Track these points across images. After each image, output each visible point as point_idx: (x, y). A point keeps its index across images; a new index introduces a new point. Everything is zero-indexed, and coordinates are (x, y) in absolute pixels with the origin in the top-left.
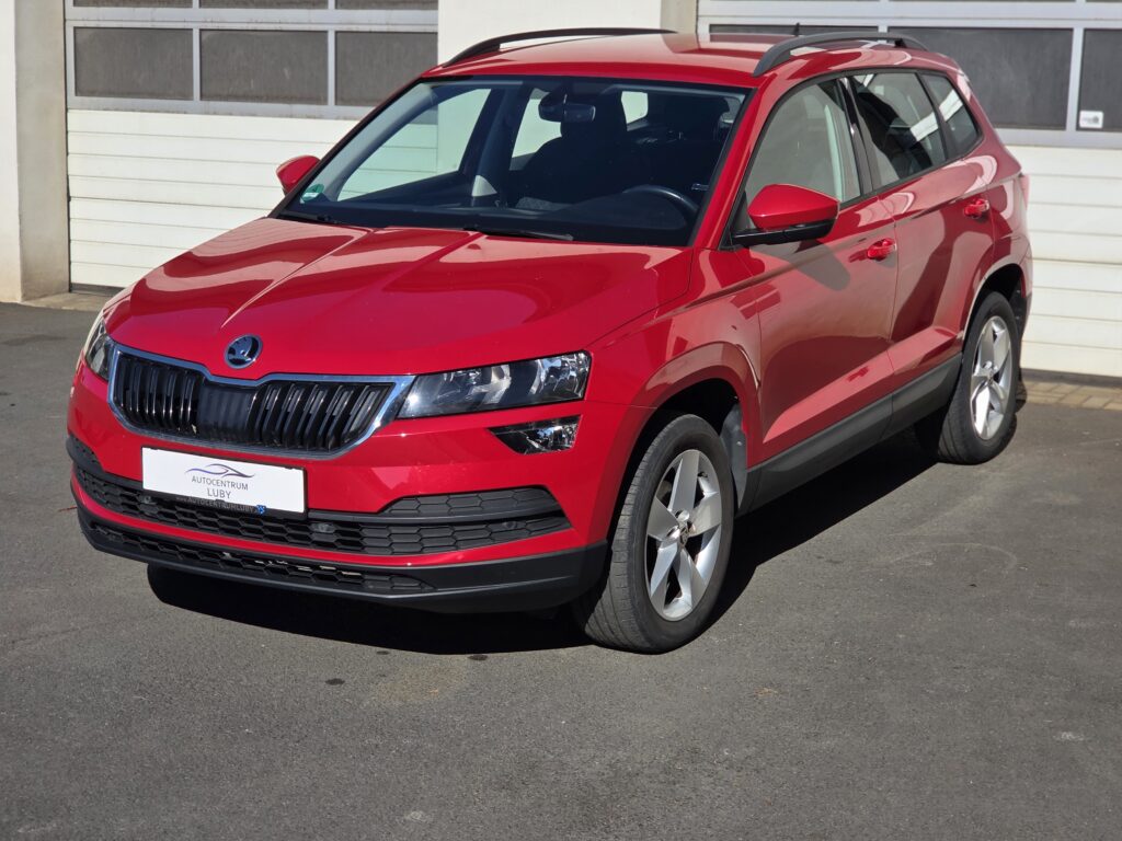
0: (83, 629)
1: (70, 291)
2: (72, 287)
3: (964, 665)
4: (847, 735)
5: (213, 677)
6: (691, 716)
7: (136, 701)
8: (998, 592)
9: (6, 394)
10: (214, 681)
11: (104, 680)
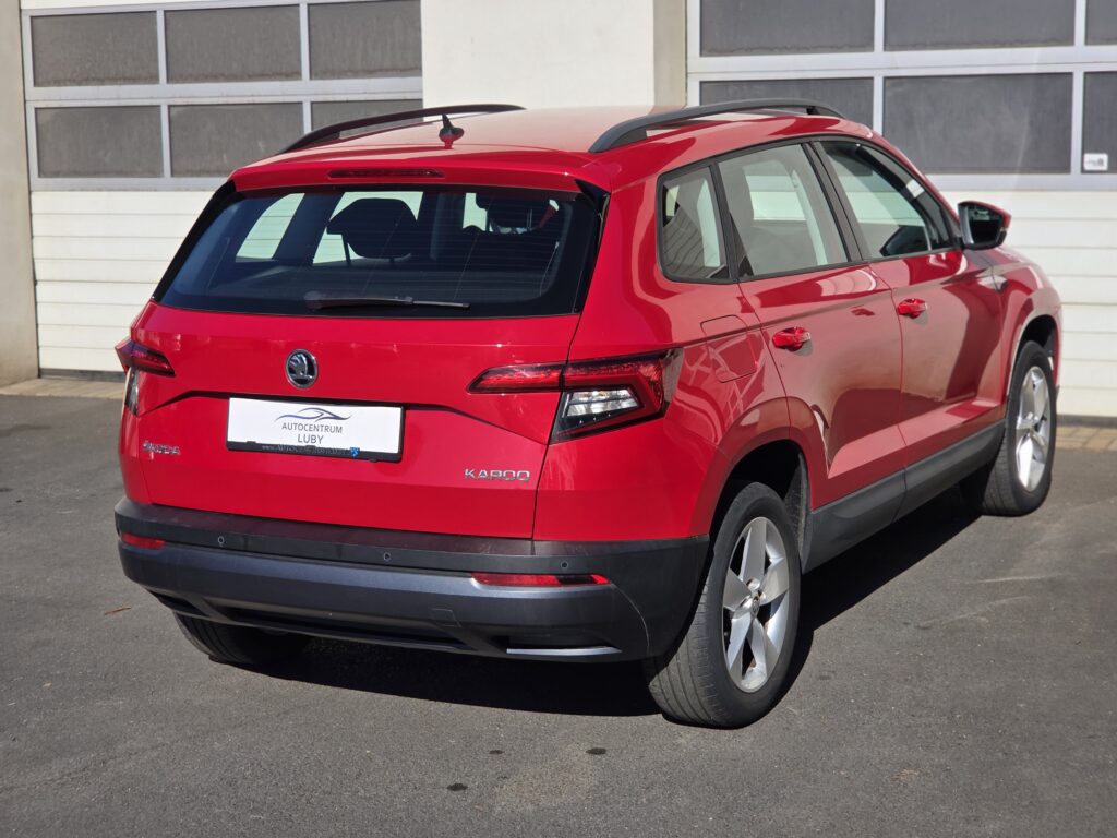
0: (172, 743)
1: (39, 376)
2: (41, 373)
3: (1100, 734)
4: (1007, 818)
5: (328, 789)
6: (840, 805)
7: (255, 821)
8: (1102, 652)
9: (7, 490)
10: (330, 793)
11: (214, 798)
